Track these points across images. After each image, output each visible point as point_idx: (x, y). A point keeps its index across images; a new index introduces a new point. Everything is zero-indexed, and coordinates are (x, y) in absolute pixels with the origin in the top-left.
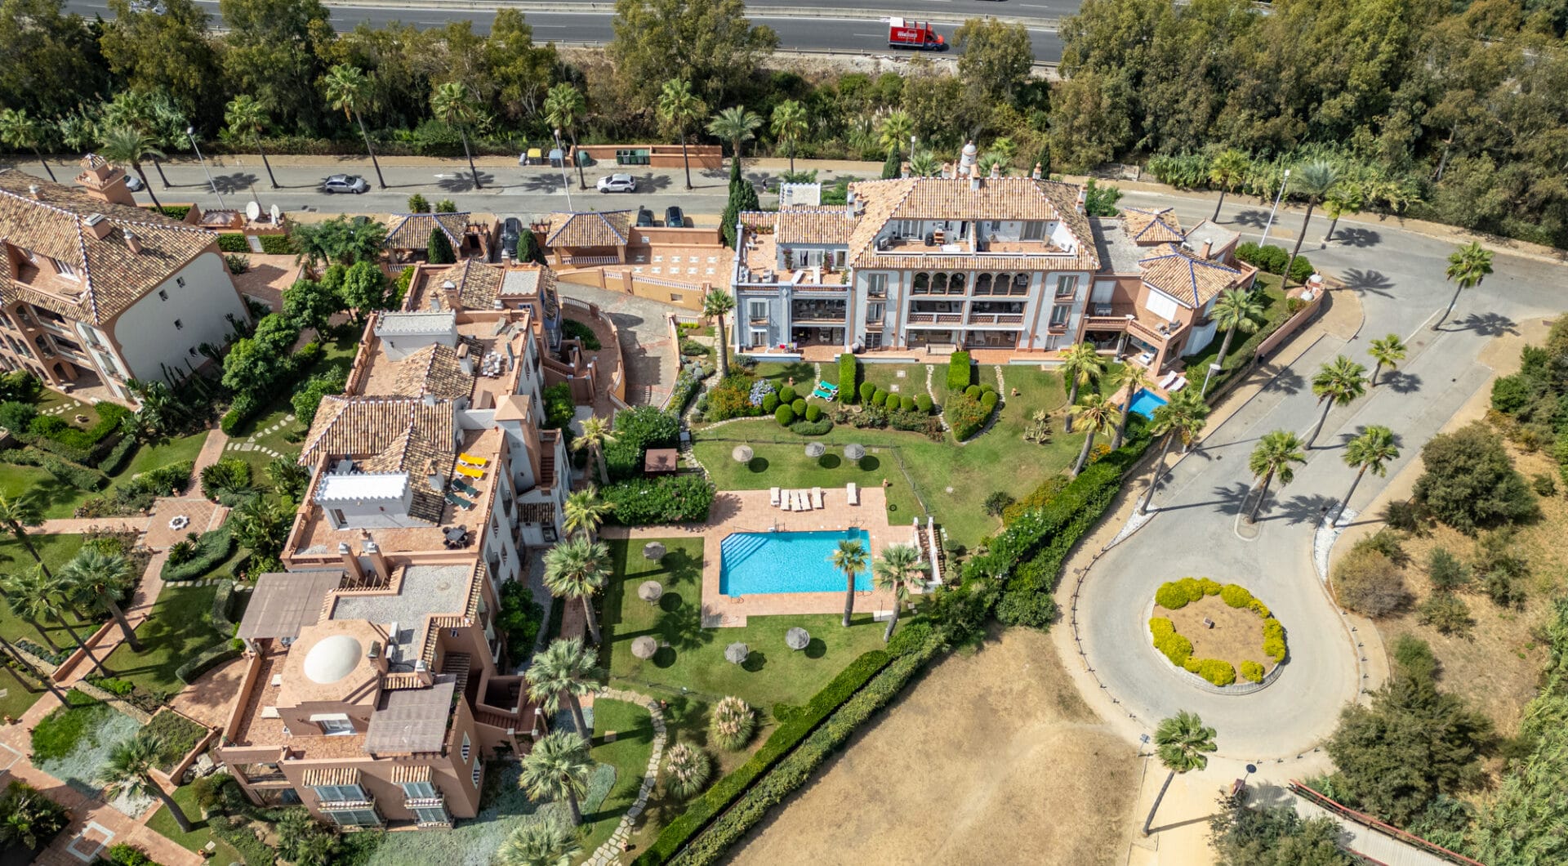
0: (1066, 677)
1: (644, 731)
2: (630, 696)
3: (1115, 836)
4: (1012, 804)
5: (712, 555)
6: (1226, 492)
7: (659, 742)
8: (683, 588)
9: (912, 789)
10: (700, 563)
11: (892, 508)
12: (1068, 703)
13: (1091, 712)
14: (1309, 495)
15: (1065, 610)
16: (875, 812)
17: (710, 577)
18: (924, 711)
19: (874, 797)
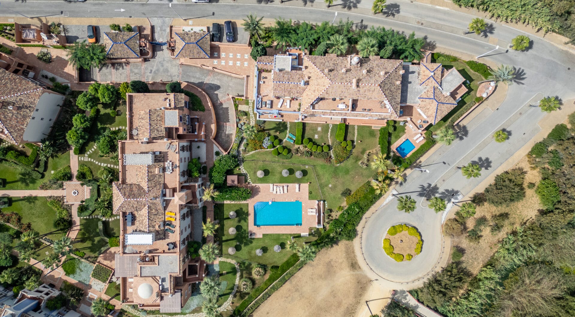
0: (355, 256)
1: (234, 271)
2: (229, 260)
3: (358, 303)
4: (333, 294)
5: (251, 211)
6: (423, 187)
7: (238, 274)
8: (243, 223)
9: (307, 289)
10: (247, 214)
11: (310, 193)
12: (354, 265)
13: (360, 268)
14: (450, 189)
15: (359, 233)
16: (296, 295)
17: (251, 219)
18: (312, 266)
19: (297, 290)
